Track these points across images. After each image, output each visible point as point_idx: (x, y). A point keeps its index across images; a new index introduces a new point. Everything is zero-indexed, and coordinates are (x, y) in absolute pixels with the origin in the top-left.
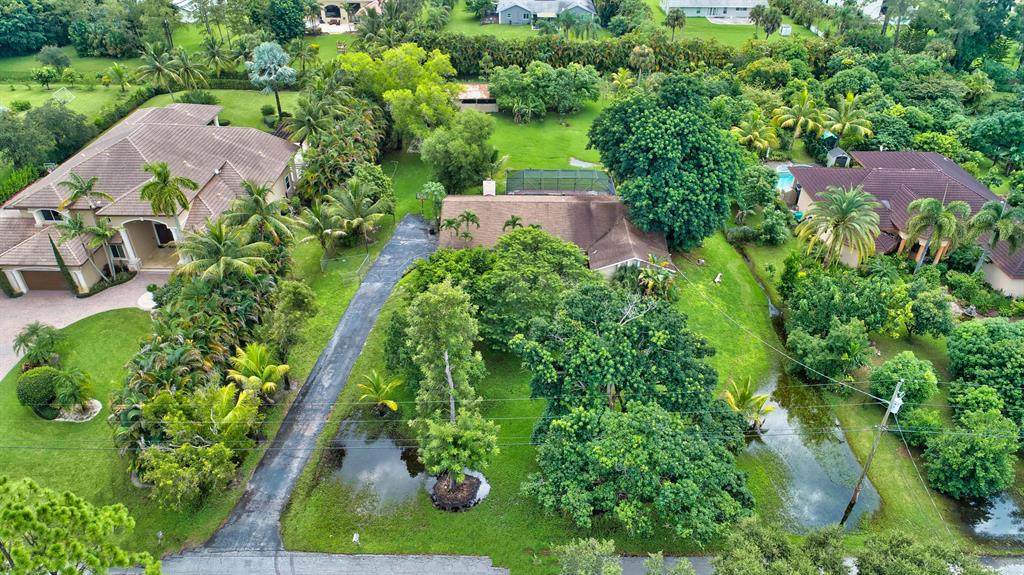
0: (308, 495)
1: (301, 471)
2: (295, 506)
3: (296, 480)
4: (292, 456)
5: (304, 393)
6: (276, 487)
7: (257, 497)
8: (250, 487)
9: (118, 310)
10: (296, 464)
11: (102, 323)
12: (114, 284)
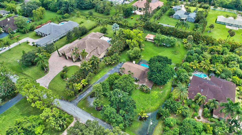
0: (83, 101)
1: (84, 97)
2: (81, 101)
3: (83, 98)
4: (84, 95)
5: (90, 87)
6: (80, 98)
7: (78, 98)
8: (78, 97)
9: (76, 66)
10: (84, 96)
11: (74, 67)
12: (78, 61)
